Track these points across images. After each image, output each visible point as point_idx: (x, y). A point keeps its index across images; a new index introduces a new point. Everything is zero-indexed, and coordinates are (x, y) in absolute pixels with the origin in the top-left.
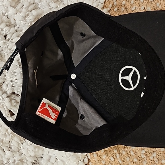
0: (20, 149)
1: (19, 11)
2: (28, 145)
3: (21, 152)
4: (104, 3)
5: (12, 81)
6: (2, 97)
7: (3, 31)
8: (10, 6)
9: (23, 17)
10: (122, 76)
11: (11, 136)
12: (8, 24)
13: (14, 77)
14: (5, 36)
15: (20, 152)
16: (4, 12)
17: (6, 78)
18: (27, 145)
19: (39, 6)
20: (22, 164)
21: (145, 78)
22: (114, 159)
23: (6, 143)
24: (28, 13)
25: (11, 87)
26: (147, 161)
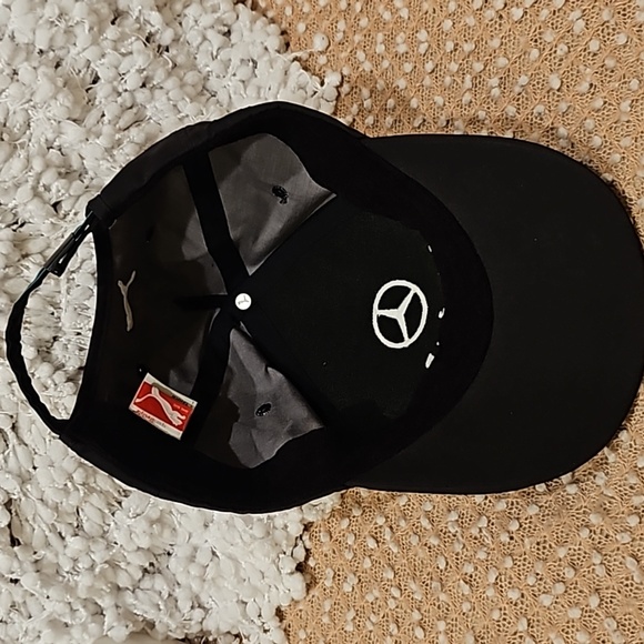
0: (106, 528)
1: (94, 133)
2: (131, 515)
3: (110, 538)
4: (337, 99)
5: (79, 334)
6: (53, 380)
7: (49, 190)
8: (68, 119)
9: (106, 150)
10: (380, 307)
11: (82, 492)
12: (63, 170)
13: (86, 322)
14: (56, 206)
15: (107, 540)
16: (50, 136)
17: (60, 325)
18: (129, 517)
19: (149, 114)
20: (115, 573)
21: (441, 315)
22: (377, 542)
23: (68, 514)
24: (117, 136)
25: (77, 352)
26: (464, 541)
